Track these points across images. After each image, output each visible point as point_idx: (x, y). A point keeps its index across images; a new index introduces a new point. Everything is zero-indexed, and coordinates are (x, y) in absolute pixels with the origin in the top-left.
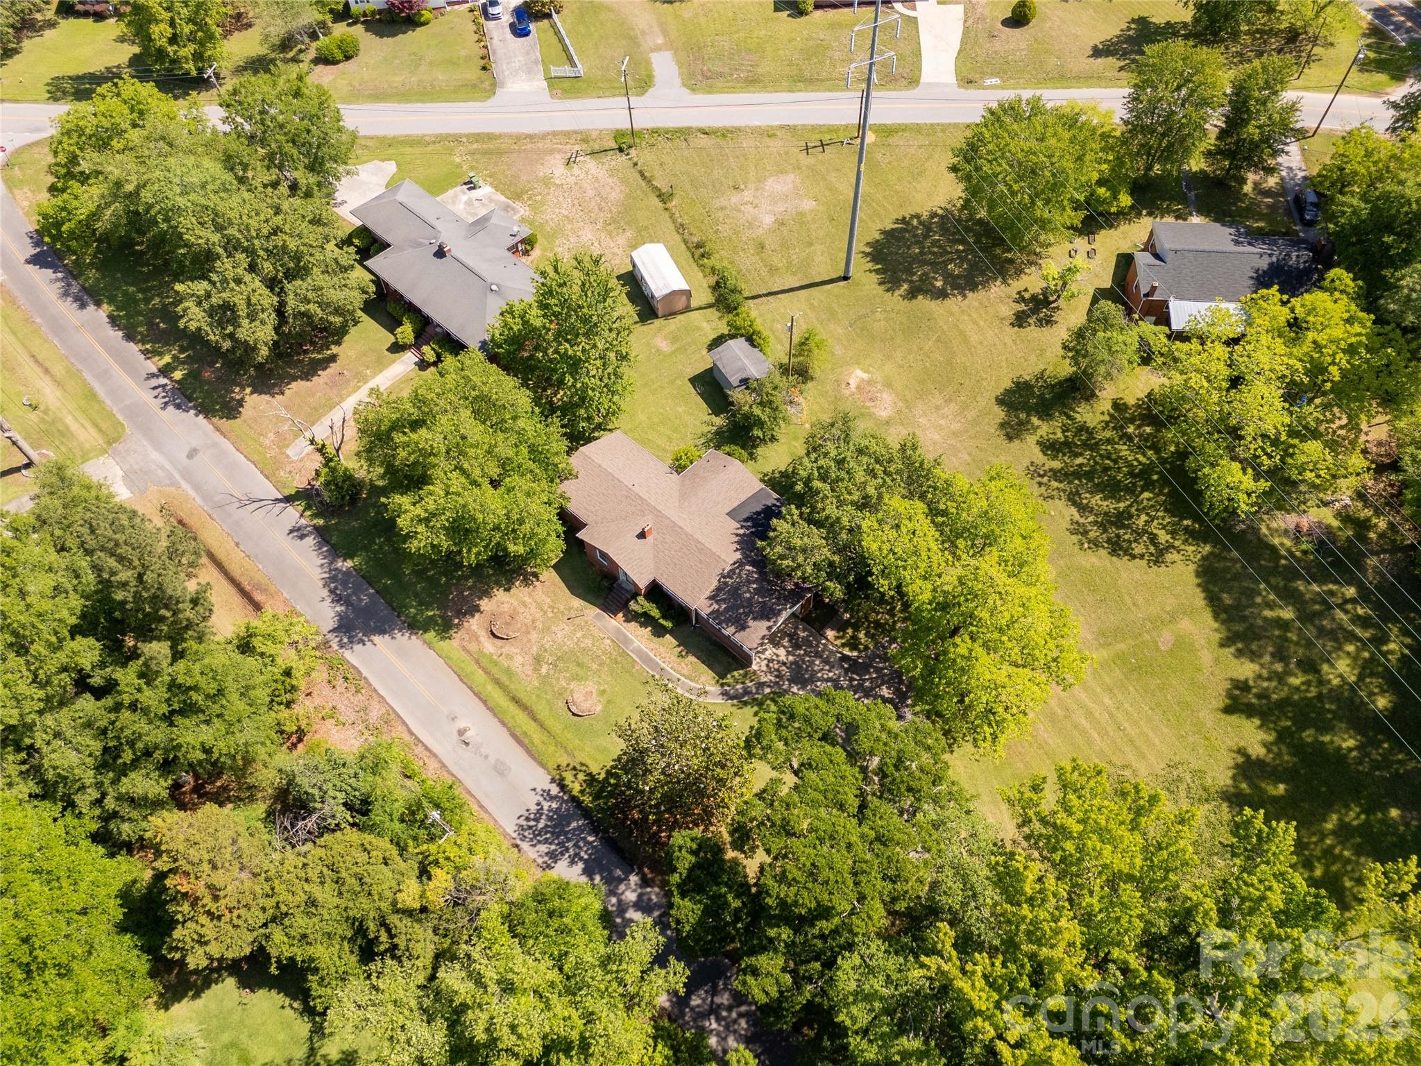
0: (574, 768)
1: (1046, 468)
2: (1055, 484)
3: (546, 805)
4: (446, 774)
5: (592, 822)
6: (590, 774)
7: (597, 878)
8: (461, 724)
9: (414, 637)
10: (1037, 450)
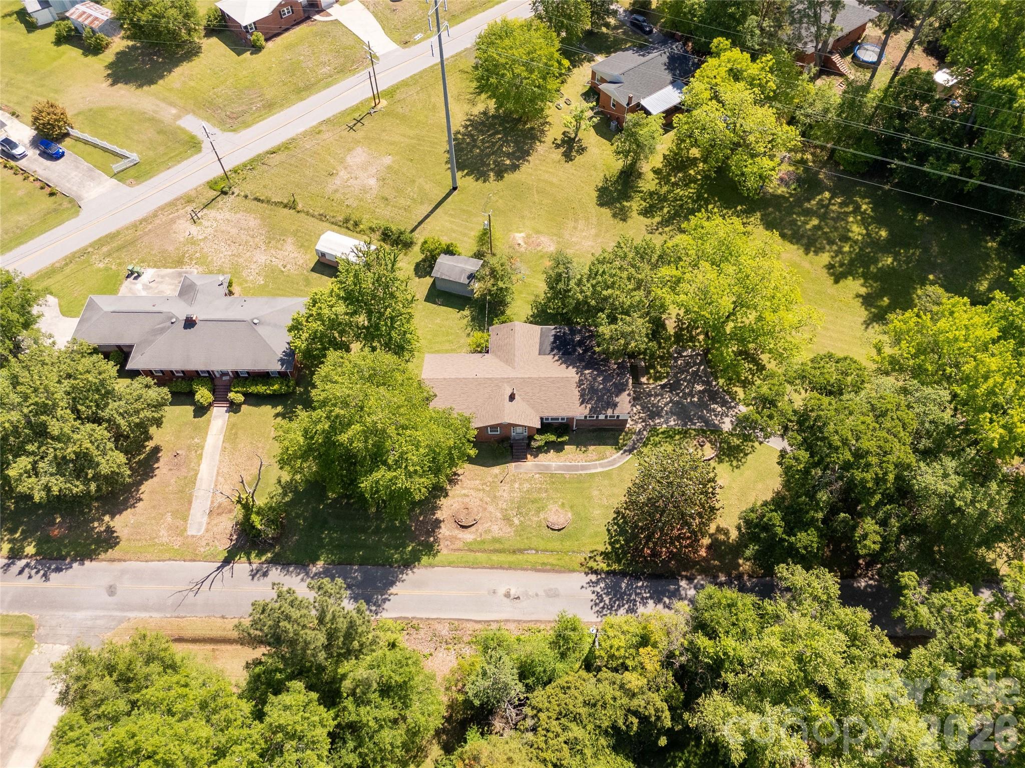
0: (590, 558)
1: (655, 224)
2: (667, 229)
3: (598, 589)
4: (525, 624)
5: (631, 575)
6: (602, 553)
7: (667, 600)
8: (502, 591)
9: (415, 570)
10: (641, 218)
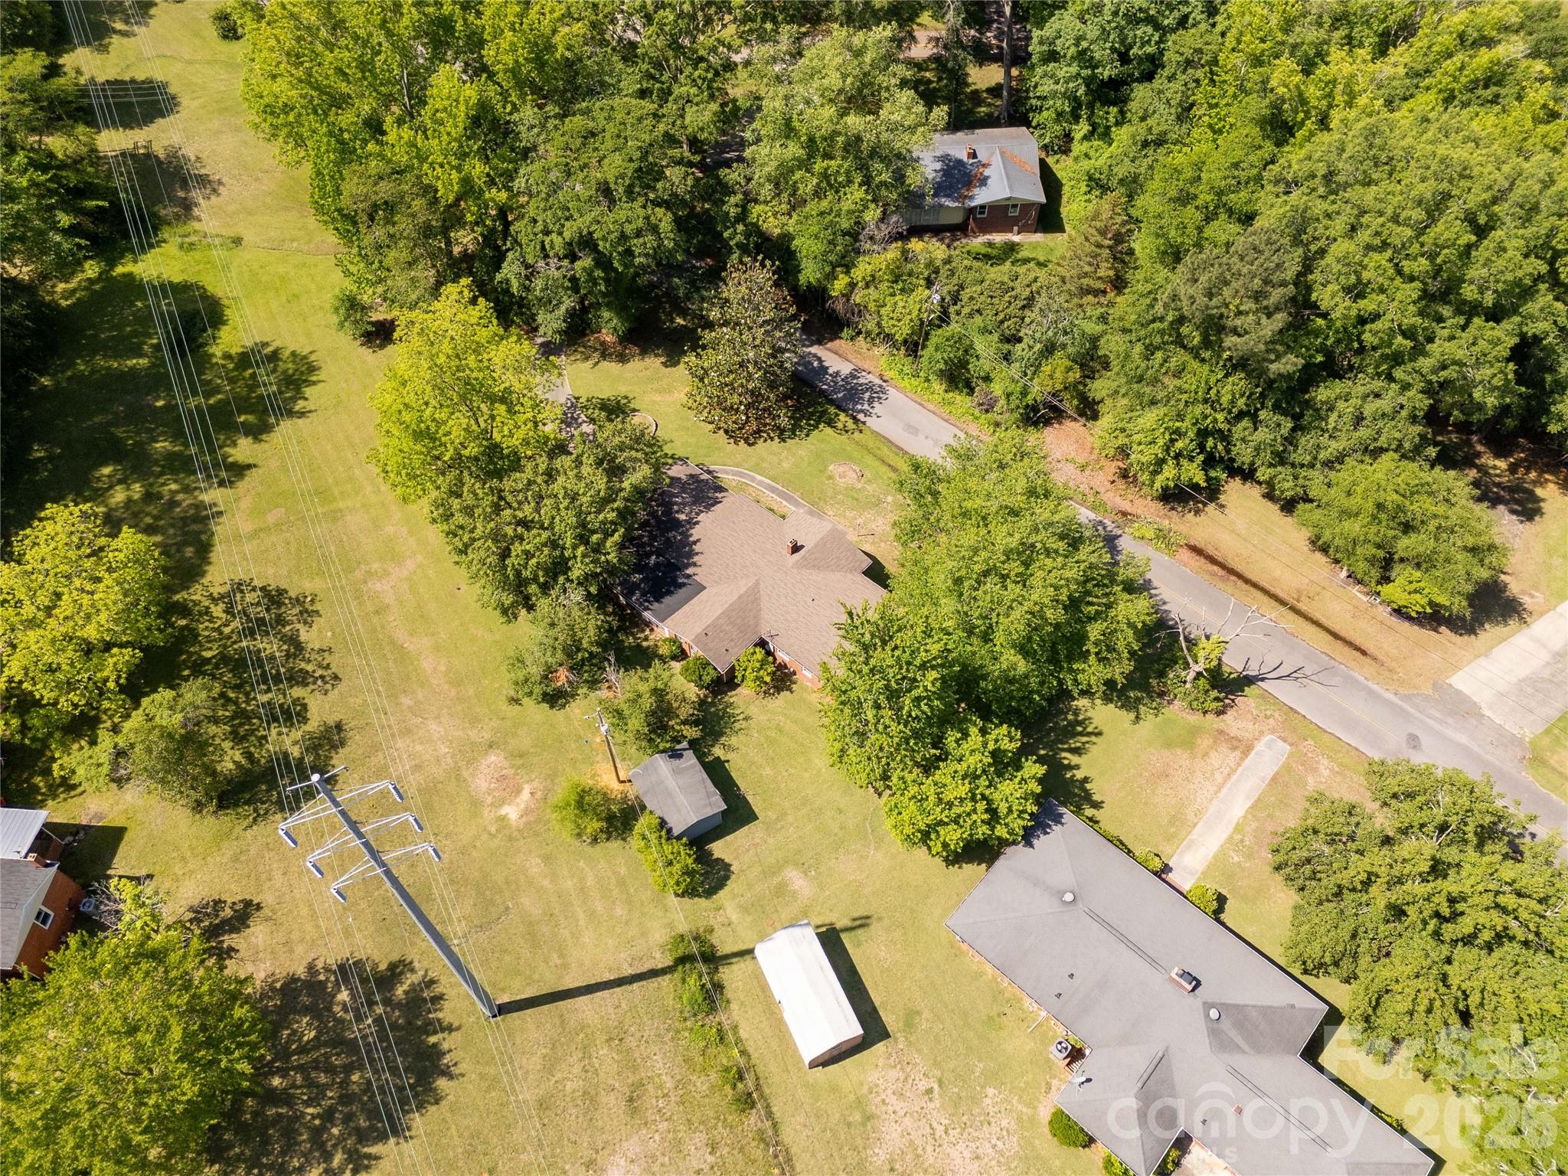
0: (847, 431)
1: (311, 688)
5: (826, 396)
6: (833, 427)
10: (312, 712)
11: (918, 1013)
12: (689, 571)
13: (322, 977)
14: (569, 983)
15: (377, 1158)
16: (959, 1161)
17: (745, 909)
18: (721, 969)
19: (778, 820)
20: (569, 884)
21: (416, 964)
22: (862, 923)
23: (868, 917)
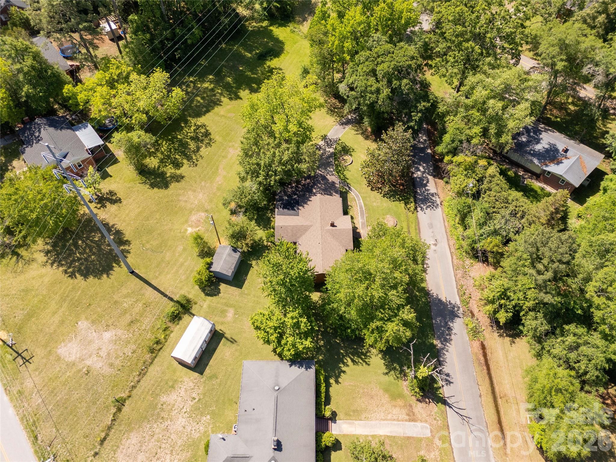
0: (409, 210)
1: (189, 163)
4: (449, 237)
6: (406, 205)
8: (434, 247)
10: (182, 169)
11: (217, 378)
12: (300, 208)
13: (113, 229)
14: (153, 282)
15: (76, 278)
16: (179, 423)
17: (209, 307)
18: (186, 315)
19: (246, 294)
20: (181, 260)
21: (131, 245)
22: (233, 341)
23: (236, 341)
